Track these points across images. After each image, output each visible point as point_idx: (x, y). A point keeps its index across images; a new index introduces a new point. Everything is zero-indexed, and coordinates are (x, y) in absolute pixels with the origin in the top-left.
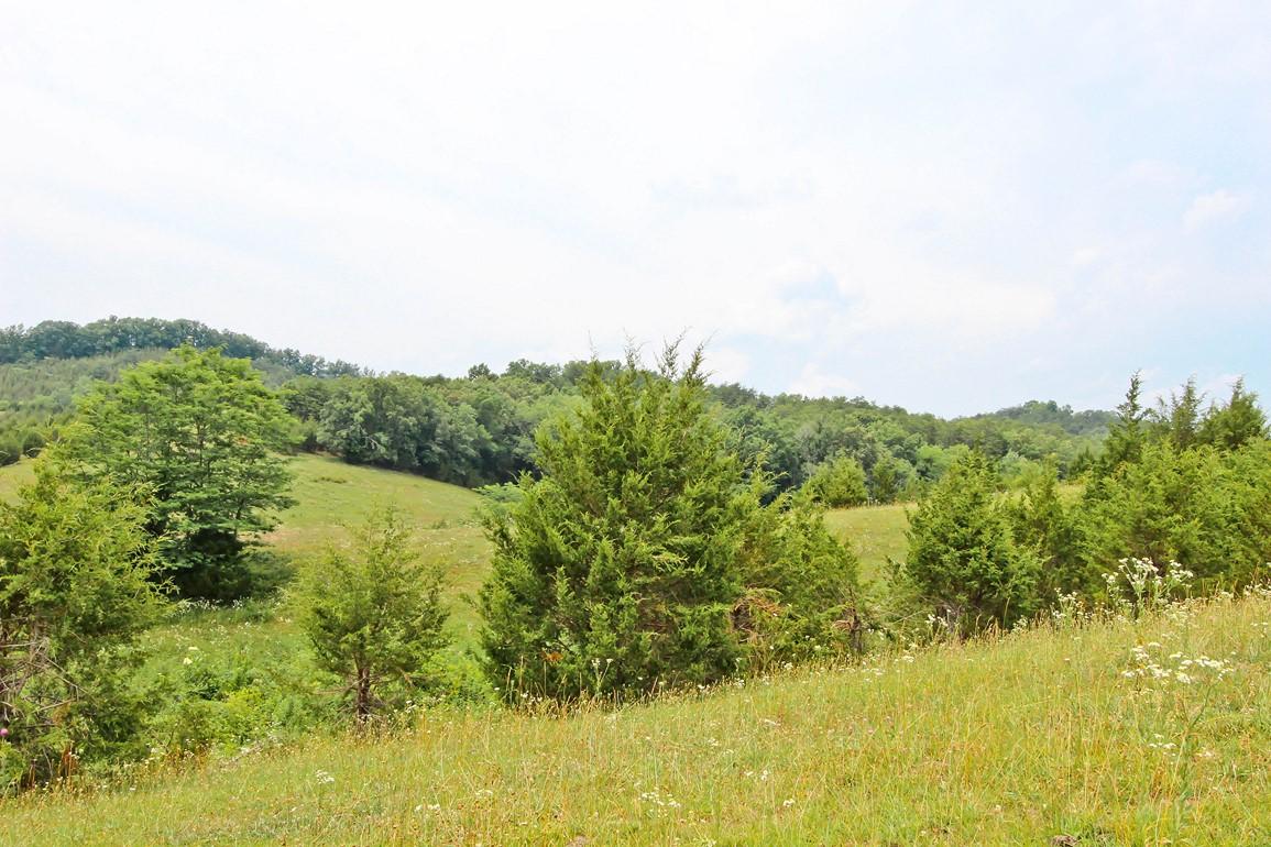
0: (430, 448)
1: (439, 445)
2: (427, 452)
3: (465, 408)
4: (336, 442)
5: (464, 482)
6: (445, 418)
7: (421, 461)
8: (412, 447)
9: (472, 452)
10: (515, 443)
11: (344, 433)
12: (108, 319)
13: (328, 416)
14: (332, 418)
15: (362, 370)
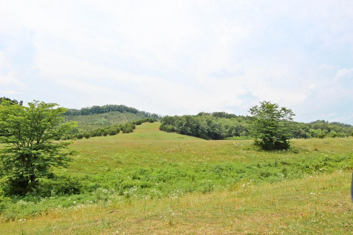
0: (198, 131)
1: (200, 130)
2: (198, 132)
3: (205, 122)
4: (179, 130)
5: (205, 138)
6: (202, 124)
7: (196, 134)
8: (194, 130)
9: (207, 132)
10: (215, 130)
11: (181, 127)
12: (106, 105)
13: (177, 124)
14: (178, 124)
15: (159, 116)
